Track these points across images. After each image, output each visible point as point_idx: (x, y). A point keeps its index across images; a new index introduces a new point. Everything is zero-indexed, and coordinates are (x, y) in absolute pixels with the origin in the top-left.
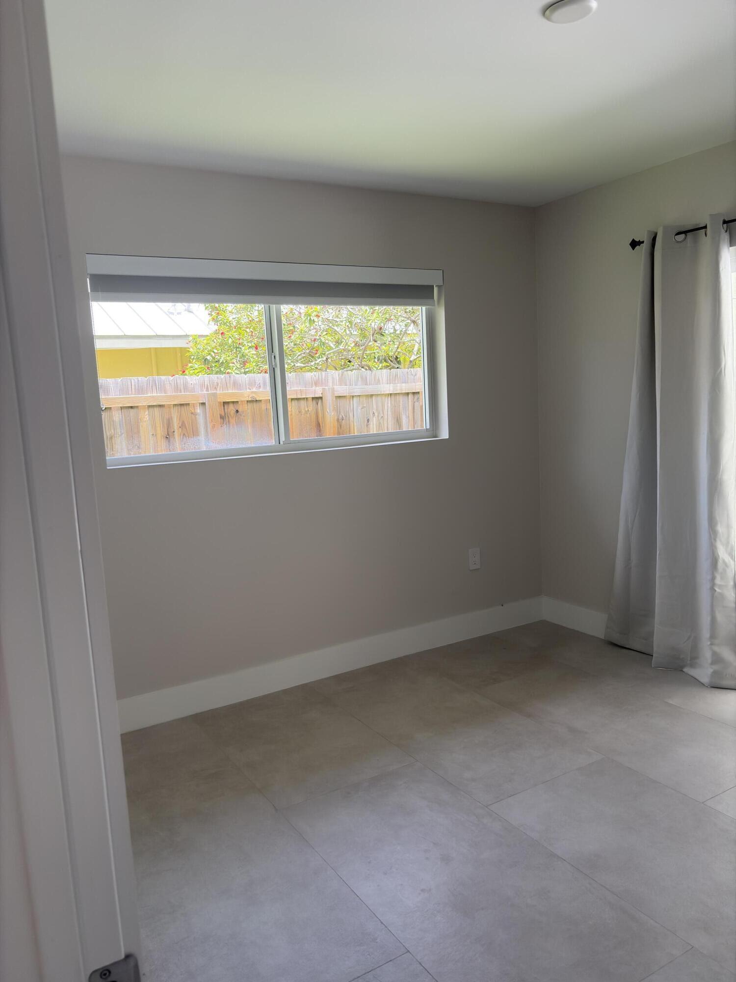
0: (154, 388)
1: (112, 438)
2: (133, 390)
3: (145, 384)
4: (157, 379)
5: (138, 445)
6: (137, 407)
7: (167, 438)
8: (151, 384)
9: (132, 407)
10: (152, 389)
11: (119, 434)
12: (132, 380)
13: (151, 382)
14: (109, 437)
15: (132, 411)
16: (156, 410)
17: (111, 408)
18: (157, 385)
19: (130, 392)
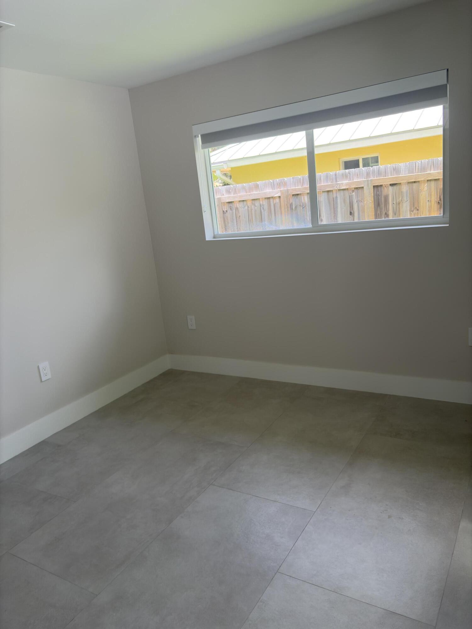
0: (432, 167)
1: (400, 203)
2: (416, 170)
3: (427, 164)
4: (435, 160)
5: (417, 208)
6: (419, 182)
7: (439, 203)
8: (430, 164)
9: (415, 182)
10: (431, 168)
11: (406, 200)
12: (417, 163)
13: (430, 162)
14: (398, 203)
15: (415, 185)
16: (433, 183)
17: (400, 183)
18: (435, 164)
19: (414, 171)
